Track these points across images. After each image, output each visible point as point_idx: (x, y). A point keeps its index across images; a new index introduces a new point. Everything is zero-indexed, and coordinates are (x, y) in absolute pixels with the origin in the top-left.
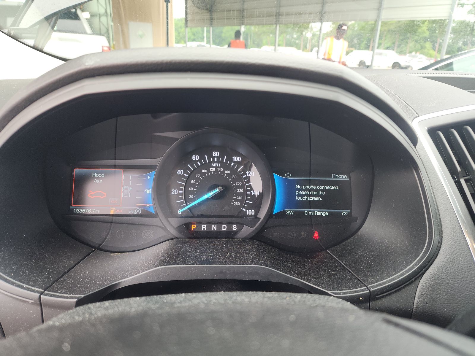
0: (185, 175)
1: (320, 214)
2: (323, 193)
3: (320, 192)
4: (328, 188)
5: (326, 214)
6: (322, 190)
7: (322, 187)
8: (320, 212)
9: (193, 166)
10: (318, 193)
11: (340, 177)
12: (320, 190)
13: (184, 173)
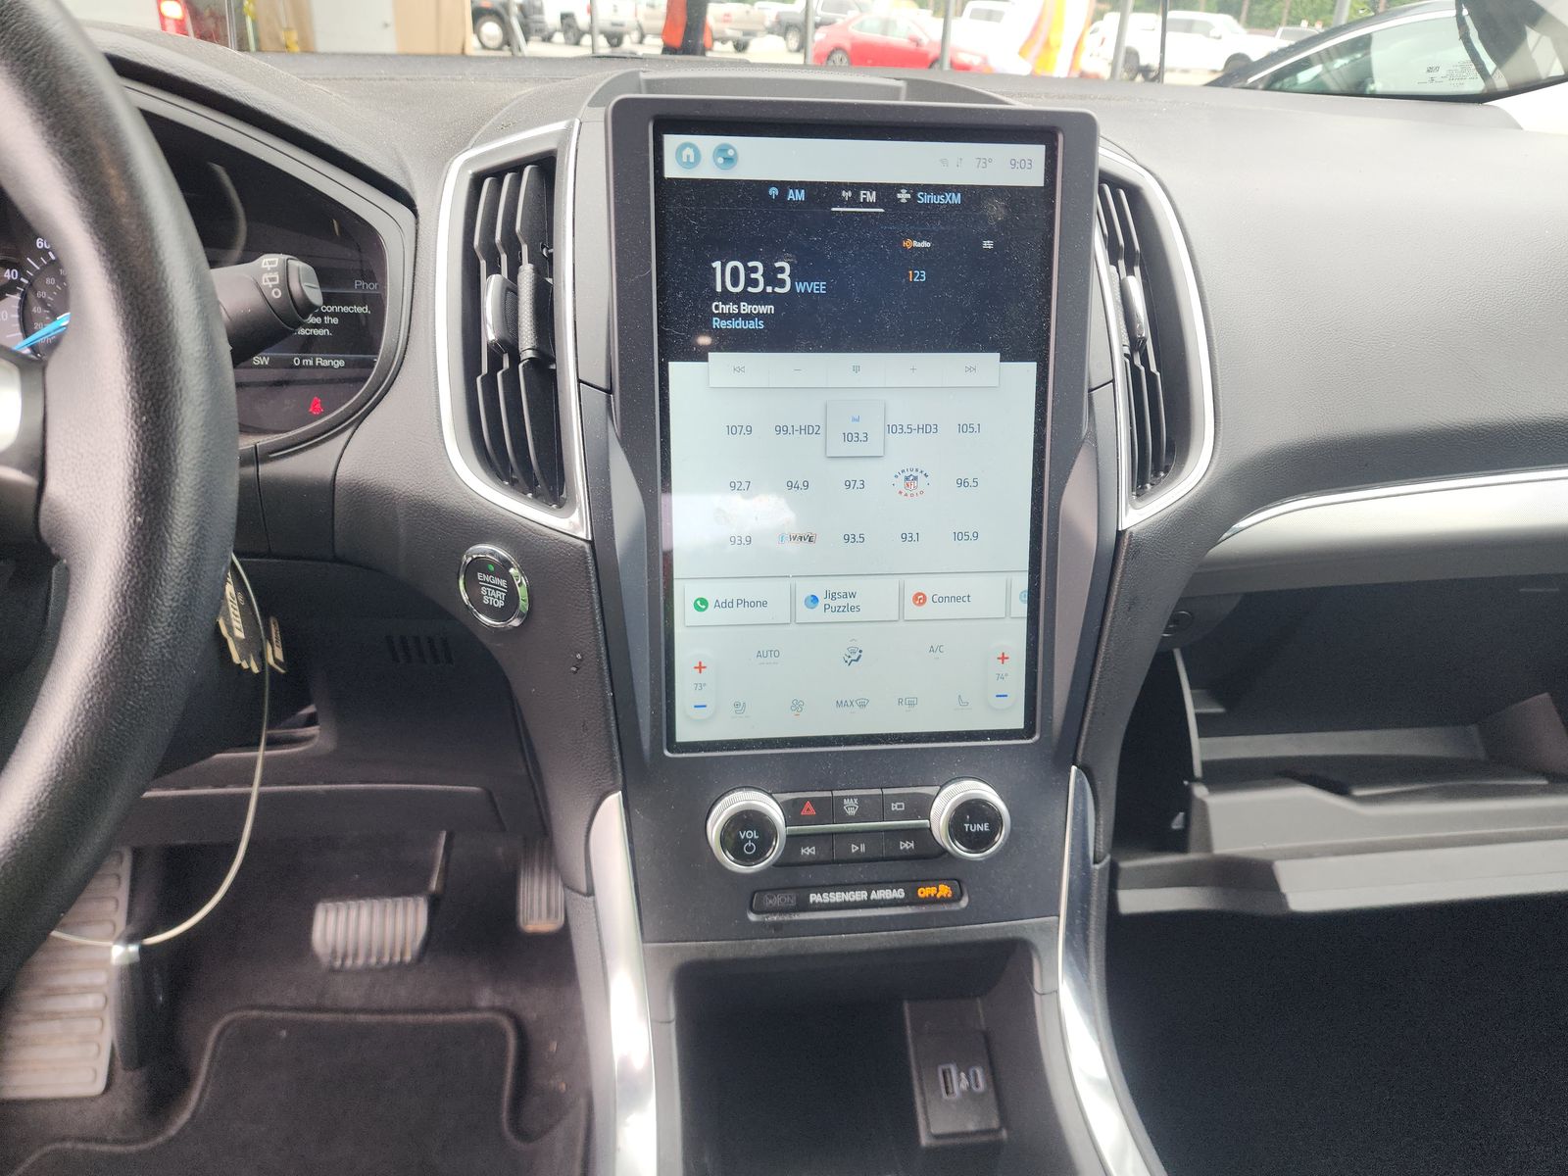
0: (22, 279)
1: (326, 363)
2: (335, 321)
3: (327, 319)
4: (346, 309)
5: (341, 363)
6: (333, 315)
7: (332, 309)
8: (328, 359)
9: (38, 262)
10: (323, 321)
11: (372, 286)
12: (327, 314)
13: (19, 277)
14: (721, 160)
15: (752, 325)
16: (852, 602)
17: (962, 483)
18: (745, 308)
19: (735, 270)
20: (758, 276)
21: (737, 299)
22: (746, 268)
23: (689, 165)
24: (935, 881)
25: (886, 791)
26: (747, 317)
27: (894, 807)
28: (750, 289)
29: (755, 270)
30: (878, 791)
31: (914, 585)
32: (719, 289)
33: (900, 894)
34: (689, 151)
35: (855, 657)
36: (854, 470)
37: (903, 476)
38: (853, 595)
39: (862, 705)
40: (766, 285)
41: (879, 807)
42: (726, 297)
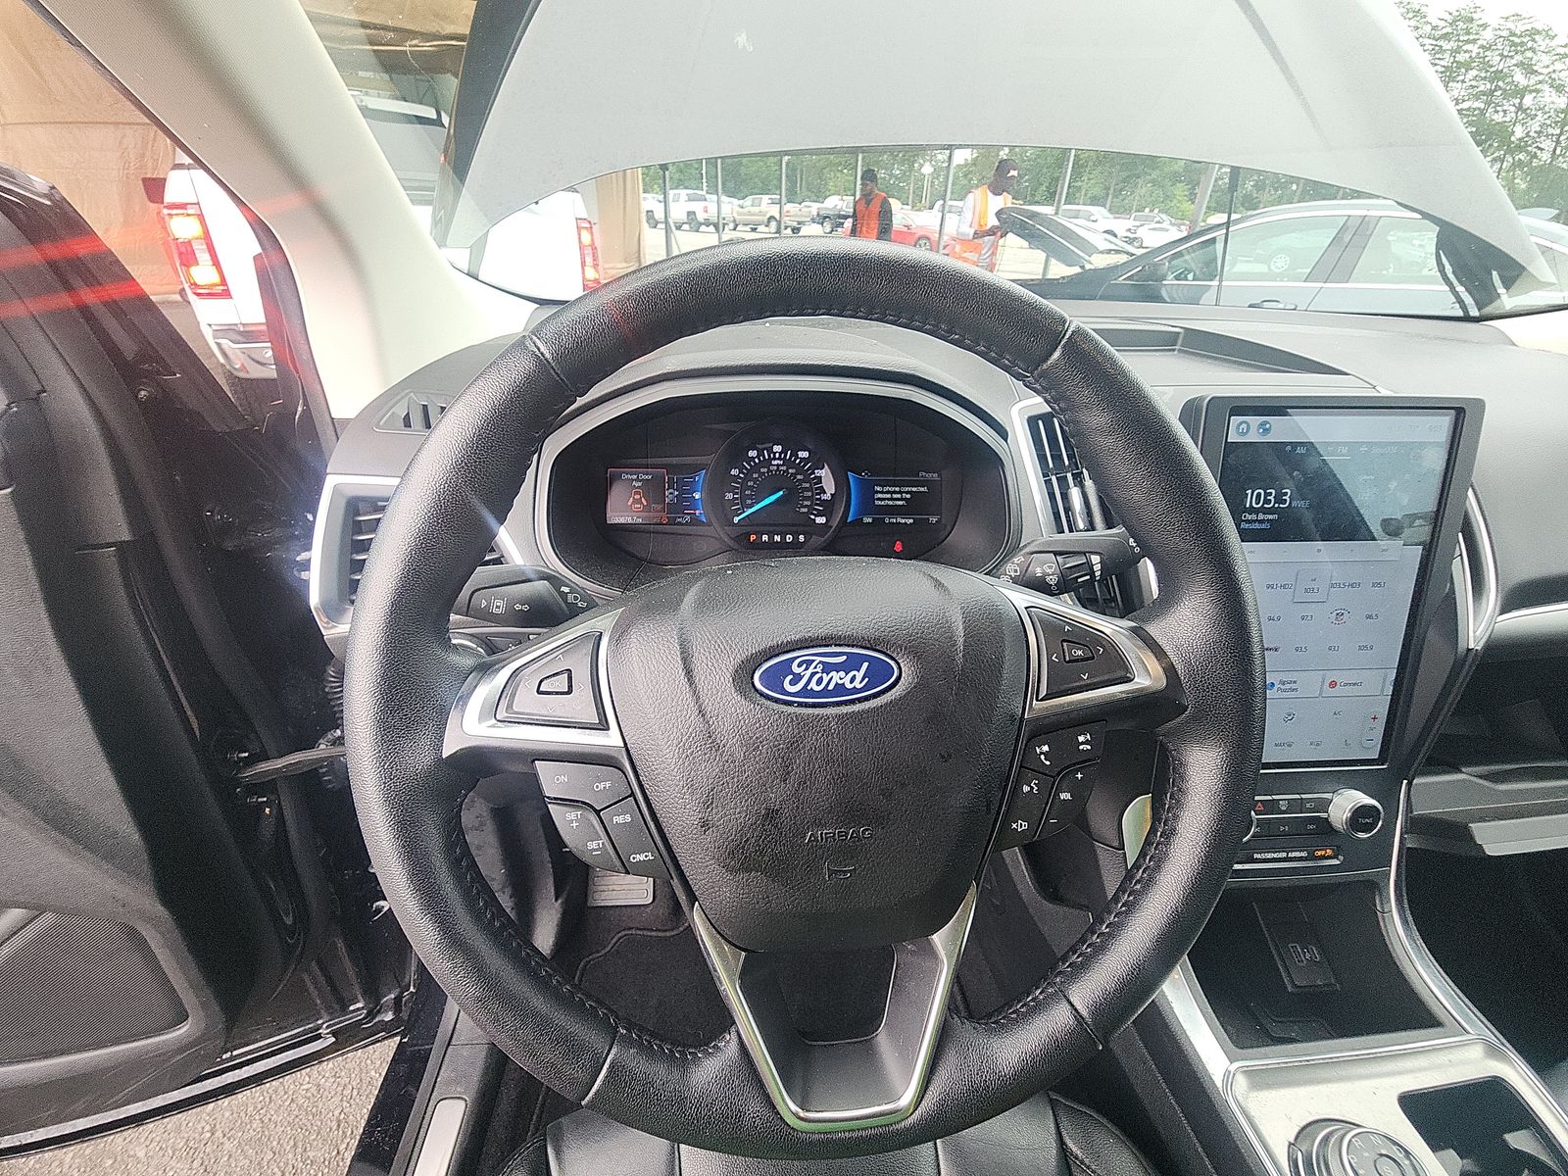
0: (741, 475)
1: (904, 521)
2: (908, 496)
3: (904, 495)
4: (914, 489)
5: (911, 521)
6: (907, 493)
7: (907, 489)
9: (749, 465)
11: (929, 475)
12: (904, 492)
13: (739, 473)
14: (1261, 430)
15: (1263, 526)
16: (1293, 686)
17: (1369, 617)
18: (1261, 516)
19: (1259, 495)
20: (1271, 498)
21: (1256, 511)
22: (1266, 493)
23: (1243, 434)
24: (1324, 847)
25: (1303, 796)
26: (1261, 522)
27: (1308, 805)
28: (1266, 506)
29: (1271, 494)
30: (1298, 796)
31: (1330, 677)
32: (1248, 506)
33: (1304, 854)
34: (1244, 426)
35: (1290, 718)
36: (1309, 610)
37: (1335, 613)
38: (1295, 682)
39: (1289, 746)
40: (1275, 503)
41: (1299, 805)
42: (1252, 510)
